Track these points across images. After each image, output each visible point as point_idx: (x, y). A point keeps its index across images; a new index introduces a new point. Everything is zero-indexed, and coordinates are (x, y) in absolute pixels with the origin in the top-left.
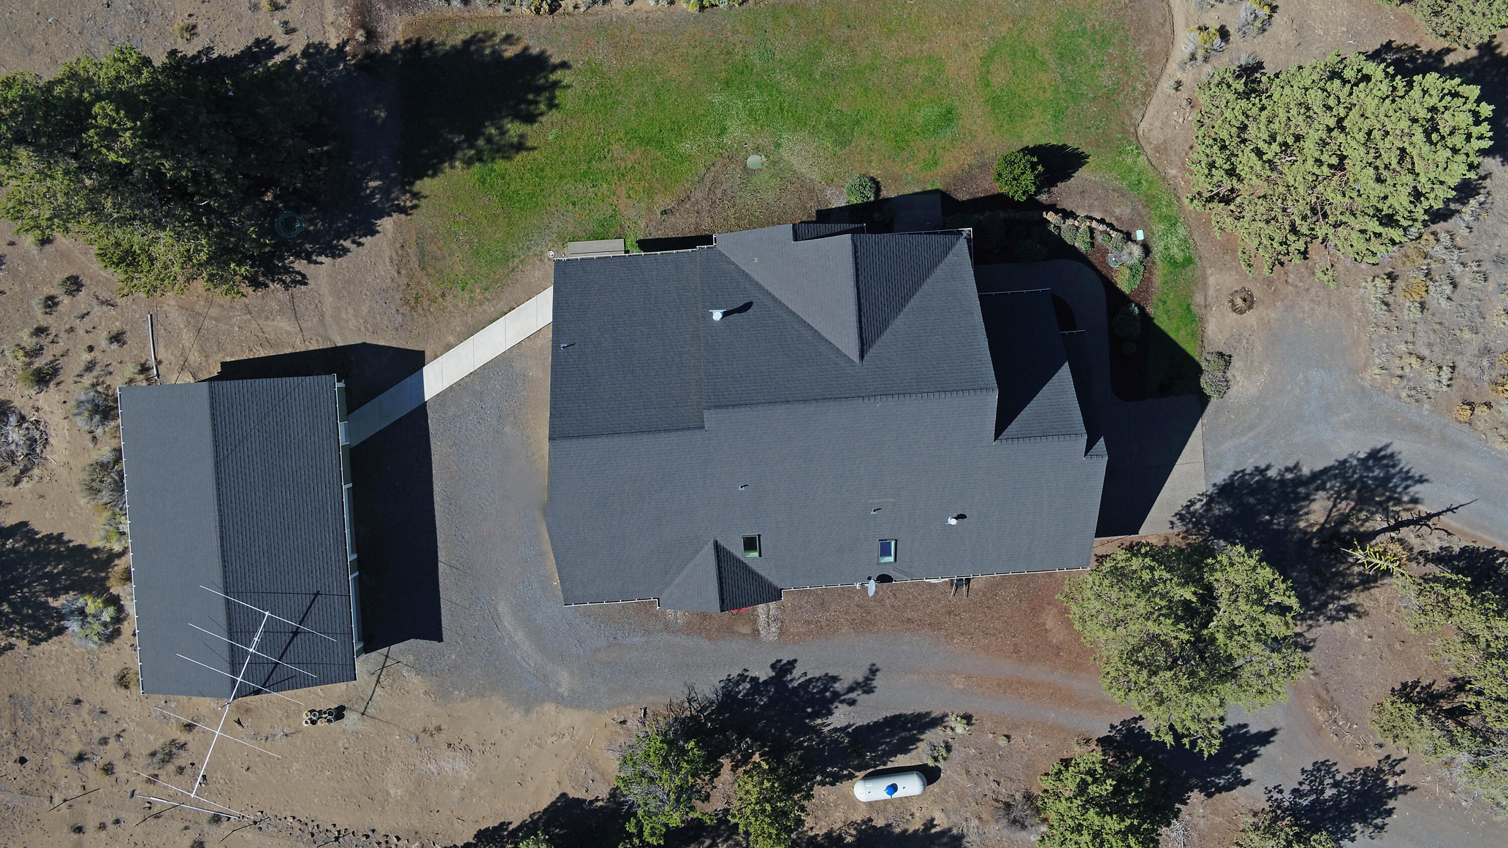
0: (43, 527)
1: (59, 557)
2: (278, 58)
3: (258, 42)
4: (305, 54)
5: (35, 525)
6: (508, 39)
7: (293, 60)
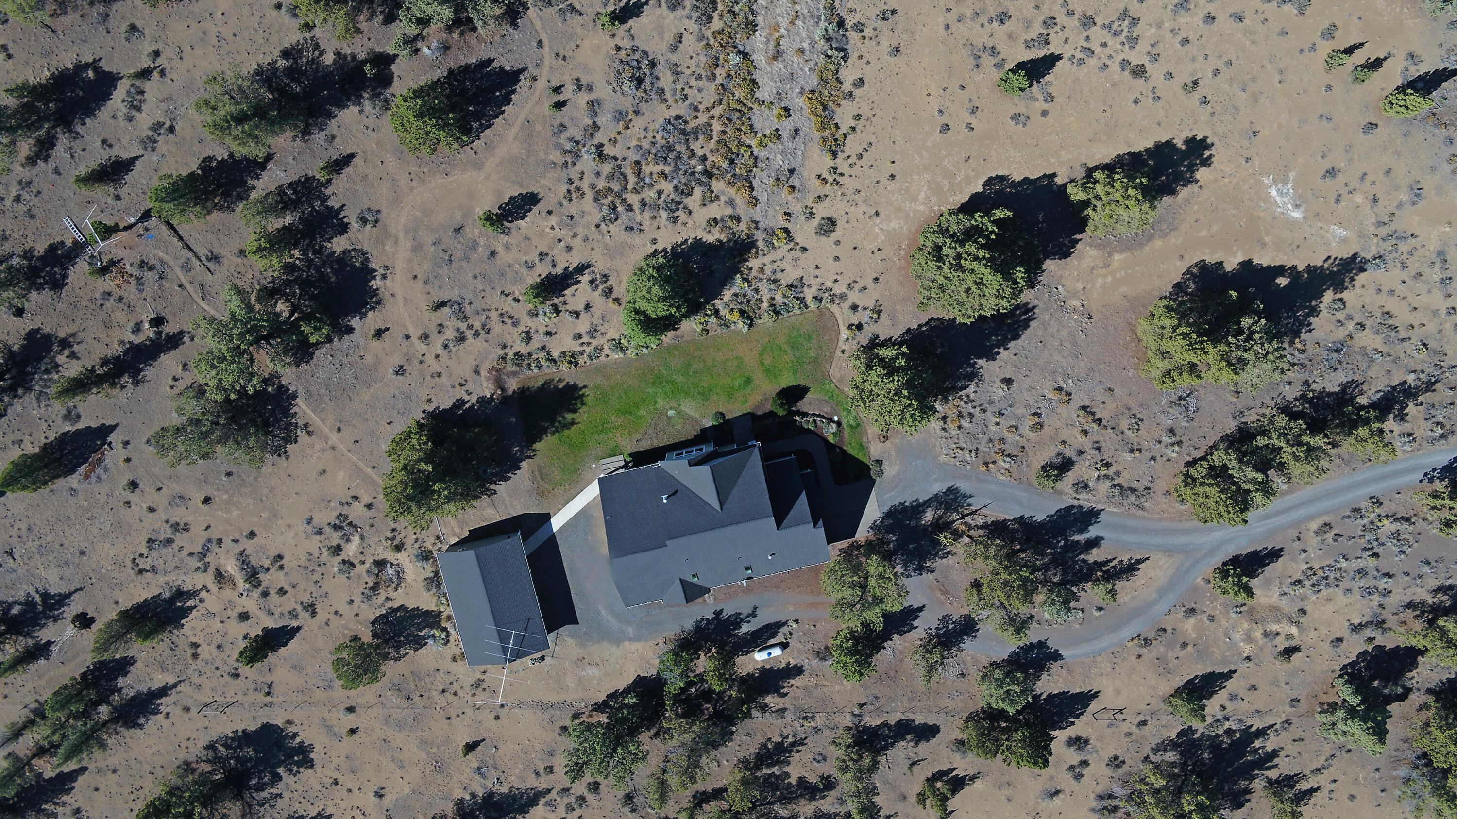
0: (411, 605)
1: (419, 616)
2: (467, 406)
3: (457, 400)
4: (478, 401)
5: (407, 605)
6: (560, 380)
7: (473, 405)
